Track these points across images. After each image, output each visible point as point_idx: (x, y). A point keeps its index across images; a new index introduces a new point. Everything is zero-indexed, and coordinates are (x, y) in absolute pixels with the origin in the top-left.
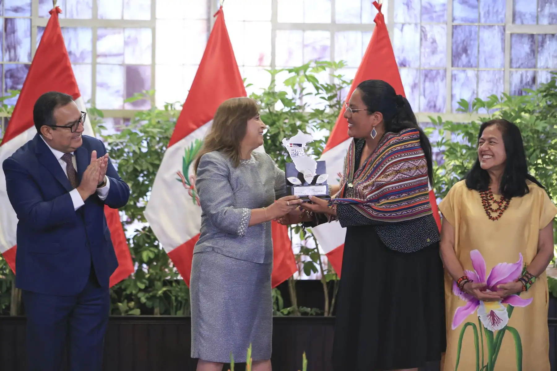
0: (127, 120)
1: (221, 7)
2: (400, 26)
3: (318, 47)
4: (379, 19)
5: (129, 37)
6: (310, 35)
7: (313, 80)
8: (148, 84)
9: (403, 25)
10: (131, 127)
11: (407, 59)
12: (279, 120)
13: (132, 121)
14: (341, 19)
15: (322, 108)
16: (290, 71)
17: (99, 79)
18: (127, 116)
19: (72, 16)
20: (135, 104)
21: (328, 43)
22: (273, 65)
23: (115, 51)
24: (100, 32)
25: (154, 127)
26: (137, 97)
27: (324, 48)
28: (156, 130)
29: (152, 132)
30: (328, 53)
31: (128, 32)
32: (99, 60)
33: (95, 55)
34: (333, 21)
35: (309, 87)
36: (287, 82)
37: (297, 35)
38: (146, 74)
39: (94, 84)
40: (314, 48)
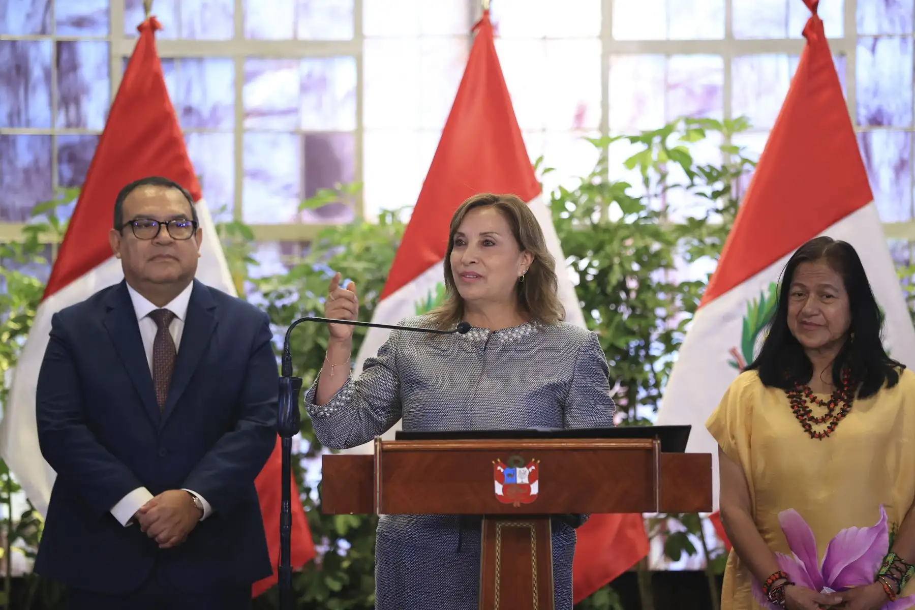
0: (305, 245)
1: (487, 13)
2: (870, 41)
3: (698, 90)
4: (814, 28)
5: (309, 75)
6: (682, 64)
7: (683, 158)
8: (349, 170)
9: (876, 39)
10: (312, 260)
11: (885, 108)
12: (611, 241)
13: (314, 246)
14: (745, 29)
15: (699, 215)
16: (634, 140)
17: (249, 162)
18: (307, 236)
19: (192, 33)
20: (323, 211)
21: (718, 79)
22: (604, 126)
23: (281, 104)
24: (250, 66)
25: (359, 258)
26: (325, 197)
27: (711, 91)
28: (360, 266)
29: (354, 270)
30: (718, 101)
31: (306, 66)
32: (249, 123)
33: (242, 113)
34: (729, 33)
35: (676, 173)
36: (630, 163)
37: (650, 65)
38: (346, 150)
39: (240, 173)
40: (690, 92)
